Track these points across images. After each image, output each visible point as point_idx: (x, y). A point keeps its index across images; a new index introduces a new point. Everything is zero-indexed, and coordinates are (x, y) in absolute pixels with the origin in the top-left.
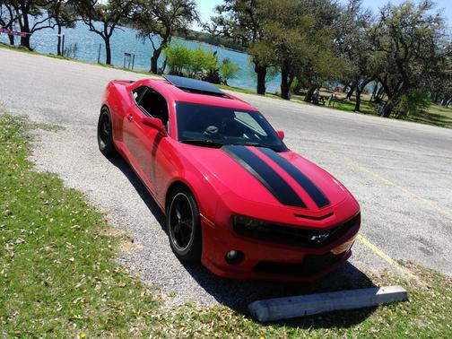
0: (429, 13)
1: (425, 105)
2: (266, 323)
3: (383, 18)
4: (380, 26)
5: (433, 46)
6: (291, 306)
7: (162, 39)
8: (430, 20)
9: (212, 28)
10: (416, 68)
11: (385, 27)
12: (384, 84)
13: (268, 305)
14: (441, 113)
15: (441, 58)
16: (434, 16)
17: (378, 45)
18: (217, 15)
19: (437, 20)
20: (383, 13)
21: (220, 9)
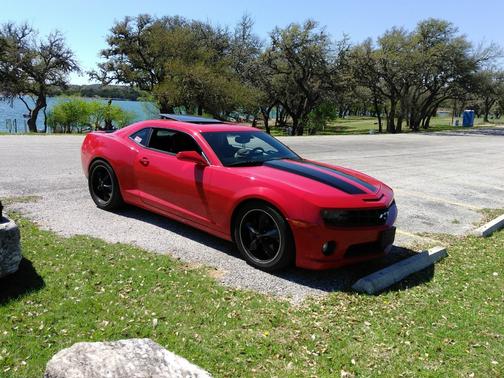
0: (315, 31)
1: (333, 118)
2: (376, 294)
3: (275, 42)
4: (274, 49)
5: (324, 62)
6: (384, 277)
7: (36, 98)
8: (316, 38)
9: (100, 75)
10: (315, 85)
11: (279, 50)
12: (285, 106)
13: (369, 280)
14: (343, 125)
15: (334, 72)
16: (319, 35)
17: (275, 68)
18: (103, 60)
19: (323, 37)
20: (273, 37)
21: (105, 54)
